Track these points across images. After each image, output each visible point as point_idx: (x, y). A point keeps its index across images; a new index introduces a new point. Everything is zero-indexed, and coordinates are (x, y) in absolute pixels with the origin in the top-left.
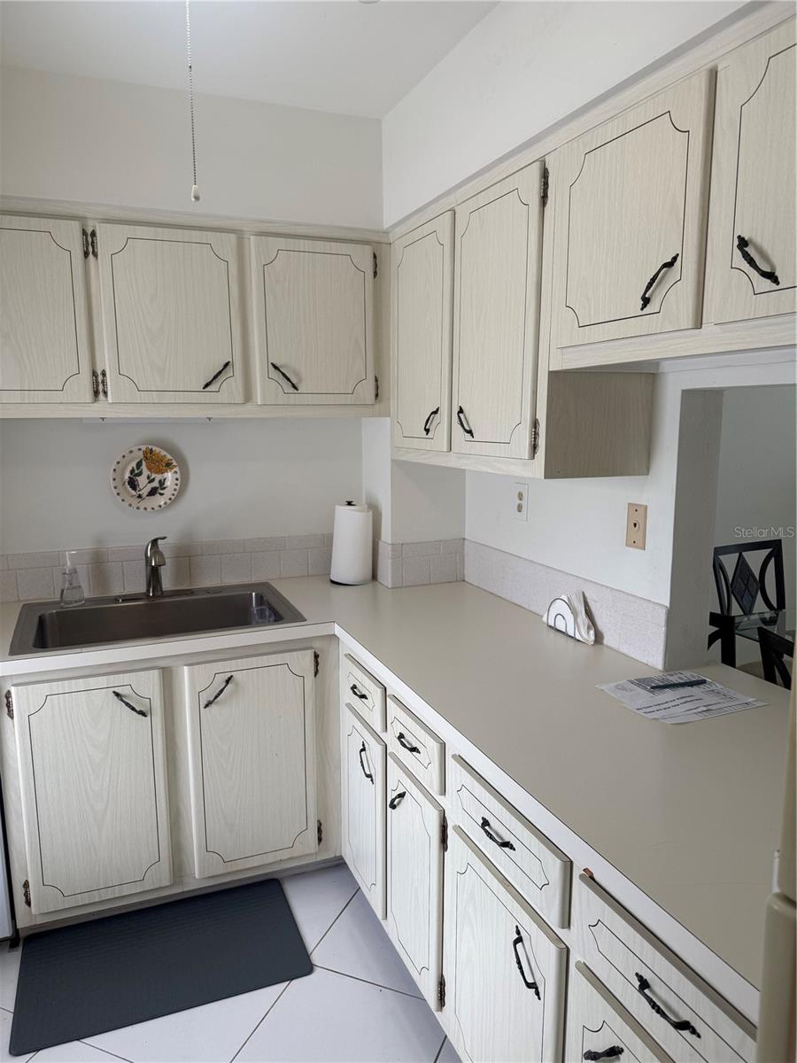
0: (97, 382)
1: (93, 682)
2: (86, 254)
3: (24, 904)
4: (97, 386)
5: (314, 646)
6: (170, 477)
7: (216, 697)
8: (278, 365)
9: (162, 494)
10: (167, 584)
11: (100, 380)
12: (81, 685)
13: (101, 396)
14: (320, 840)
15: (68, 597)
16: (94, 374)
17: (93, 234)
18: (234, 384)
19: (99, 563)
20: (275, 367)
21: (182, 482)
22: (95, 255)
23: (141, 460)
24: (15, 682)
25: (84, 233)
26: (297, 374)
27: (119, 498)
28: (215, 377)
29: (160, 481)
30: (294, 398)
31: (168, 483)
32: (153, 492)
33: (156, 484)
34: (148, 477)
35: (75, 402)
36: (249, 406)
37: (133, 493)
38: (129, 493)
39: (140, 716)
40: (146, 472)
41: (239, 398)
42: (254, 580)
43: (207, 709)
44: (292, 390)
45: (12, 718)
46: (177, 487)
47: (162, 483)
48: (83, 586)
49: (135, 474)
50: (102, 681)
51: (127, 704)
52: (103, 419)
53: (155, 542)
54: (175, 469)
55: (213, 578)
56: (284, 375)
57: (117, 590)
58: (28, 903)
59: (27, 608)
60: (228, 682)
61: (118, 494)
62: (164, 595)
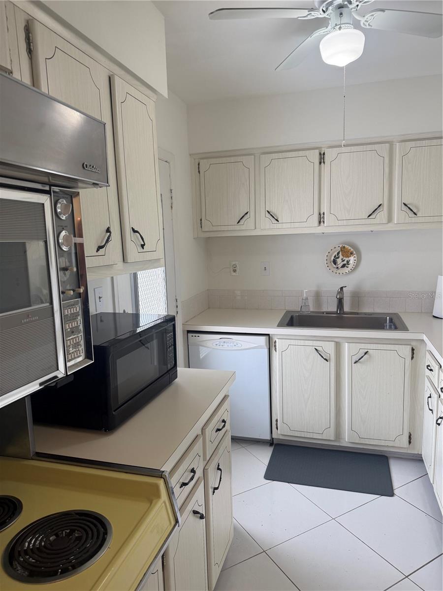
0: (321, 217)
1: (307, 343)
2: (320, 163)
3: (276, 429)
4: (321, 219)
5: (412, 344)
6: (352, 259)
7: (359, 359)
8: (407, 204)
9: (348, 267)
10: (347, 308)
11: (322, 217)
12: (302, 342)
13: (322, 223)
14: (410, 442)
15: (303, 310)
16: (320, 214)
17: (324, 154)
18: (383, 214)
19: (318, 296)
20: (405, 205)
21: (357, 262)
22: (324, 163)
23: (339, 252)
24: (279, 337)
25: (320, 154)
26: (417, 207)
27: (328, 268)
28: (374, 212)
29: (347, 261)
30: (415, 219)
31: (351, 262)
32: (344, 266)
33: (345, 262)
34: (342, 259)
35: (311, 227)
36: (390, 225)
37: (335, 266)
38: (333, 266)
39: (325, 361)
40: (341, 257)
41: (385, 221)
42: (391, 311)
43: (355, 364)
44: (414, 216)
45: (276, 351)
46: (355, 264)
47: (348, 262)
48: (310, 305)
49: (336, 257)
50: (310, 343)
51: (320, 354)
52: (323, 233)
53: (342, 288)
54: (354, 256)
55: (369, 309)
56: (409, 208)
57: (325, 309)
58: (277, 428)
59: (288, 312)
60: (366, 353)
61: (328, 266)
62: (345, 313)
